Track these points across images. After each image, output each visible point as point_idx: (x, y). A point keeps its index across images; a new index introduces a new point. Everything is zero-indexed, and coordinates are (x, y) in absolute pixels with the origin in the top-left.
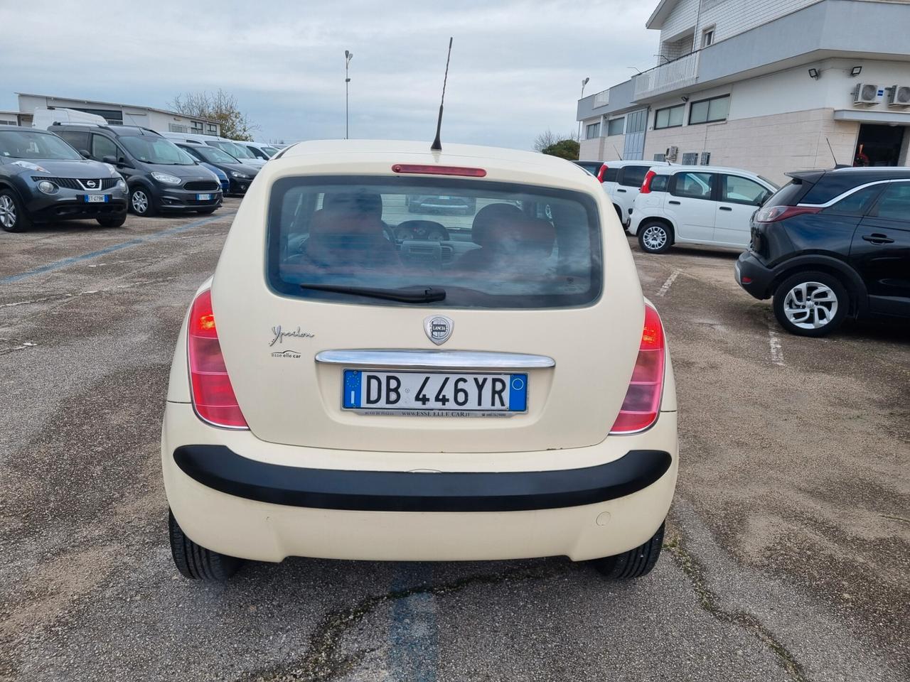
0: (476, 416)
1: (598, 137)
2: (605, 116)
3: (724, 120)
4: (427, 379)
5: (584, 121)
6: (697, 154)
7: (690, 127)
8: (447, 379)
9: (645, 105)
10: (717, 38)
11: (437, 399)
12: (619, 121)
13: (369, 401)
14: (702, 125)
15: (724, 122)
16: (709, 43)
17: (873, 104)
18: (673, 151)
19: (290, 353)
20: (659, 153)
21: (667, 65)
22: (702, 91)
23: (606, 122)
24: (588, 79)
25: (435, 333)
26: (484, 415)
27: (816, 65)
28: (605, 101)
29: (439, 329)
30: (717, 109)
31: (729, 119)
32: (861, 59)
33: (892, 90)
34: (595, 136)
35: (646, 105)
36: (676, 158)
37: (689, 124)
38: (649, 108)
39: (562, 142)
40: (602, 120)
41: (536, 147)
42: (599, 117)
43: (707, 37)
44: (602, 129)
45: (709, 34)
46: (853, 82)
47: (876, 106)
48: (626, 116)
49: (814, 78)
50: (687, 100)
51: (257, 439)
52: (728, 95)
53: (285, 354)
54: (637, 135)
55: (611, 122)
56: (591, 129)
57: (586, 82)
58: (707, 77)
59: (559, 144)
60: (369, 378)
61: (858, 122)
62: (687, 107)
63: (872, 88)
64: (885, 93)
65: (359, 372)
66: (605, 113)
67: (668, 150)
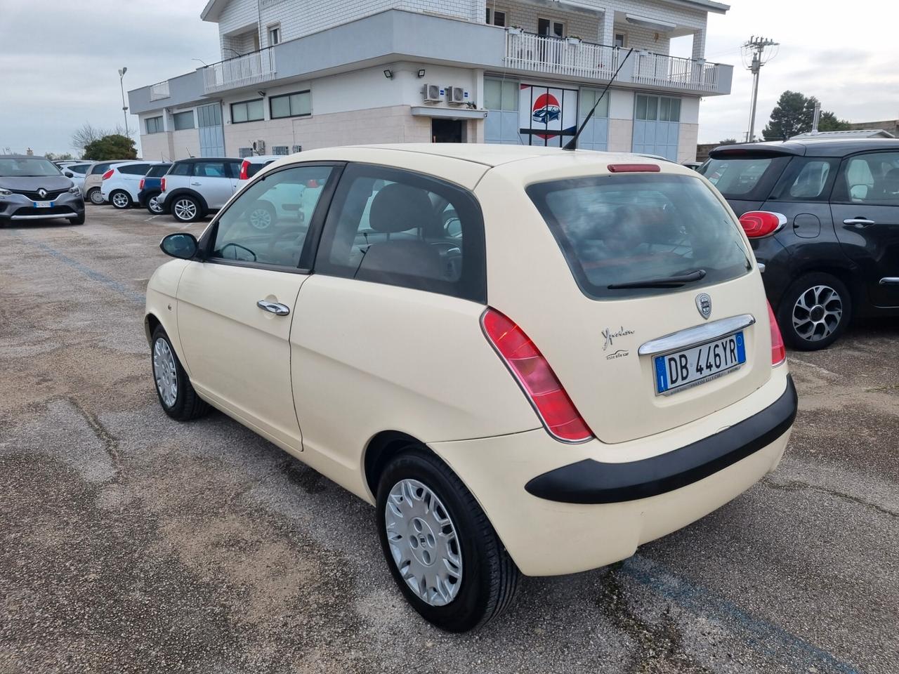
0: (725, 374)
1: (163, 131)
2: (168, 109)
3: (310, 114)
4: (700, 350)
5: (140, 114)
6: (287, 148)
7: (272, 121)
8: (710, 347)
9: (216, 98)
10: (285, 36)
11: (707, 367)
12: (186, 115)
13: (673, 382)
14: (286, 119)
15: (309, 117)
16: (276, 42)
17: (438, 102)
18: (260, 145)
19: (621, 353)
20: (245, 147)
21: (238, 60)
22: (280, 86)
23: (170, 115)
24: (125, 70)
25: (704, 310)
26: (729, 372)
27: (389, 67)
28: (164, 93)
29: (705, 307)
30: (299, 104)
31: (314, 113)
32: (423, 63)
33: (449, 90)
34: (158, 129)
35: (218, 99)
36: (264, 152)
37: (272, 118)
38: (221, 101)
39: (108, 137)
40: (164, 114)
41: (75, 144)
42: (161, 110)
43: (273, 34)
44: (166, 122)
45: (274, 31)
46: (420, 83)
47: (441, 103)
48: (195, 109)
49: (389, 79)
50: (264, 94)
51: (602, 443)
52: (309, 91)
53: (617, 354)
54: (213, 129)
55: (175, 116)
56: (152, 124)
57: (124, 72)
58: (287, 73)
59: (104, 139)
60: (670, 360)
61: (429, 117)
62: (266, 102)
63: (435, 88)
64: (445, 93)
65: (663, 357)
66: (168, 106)
67: (255, 144)
